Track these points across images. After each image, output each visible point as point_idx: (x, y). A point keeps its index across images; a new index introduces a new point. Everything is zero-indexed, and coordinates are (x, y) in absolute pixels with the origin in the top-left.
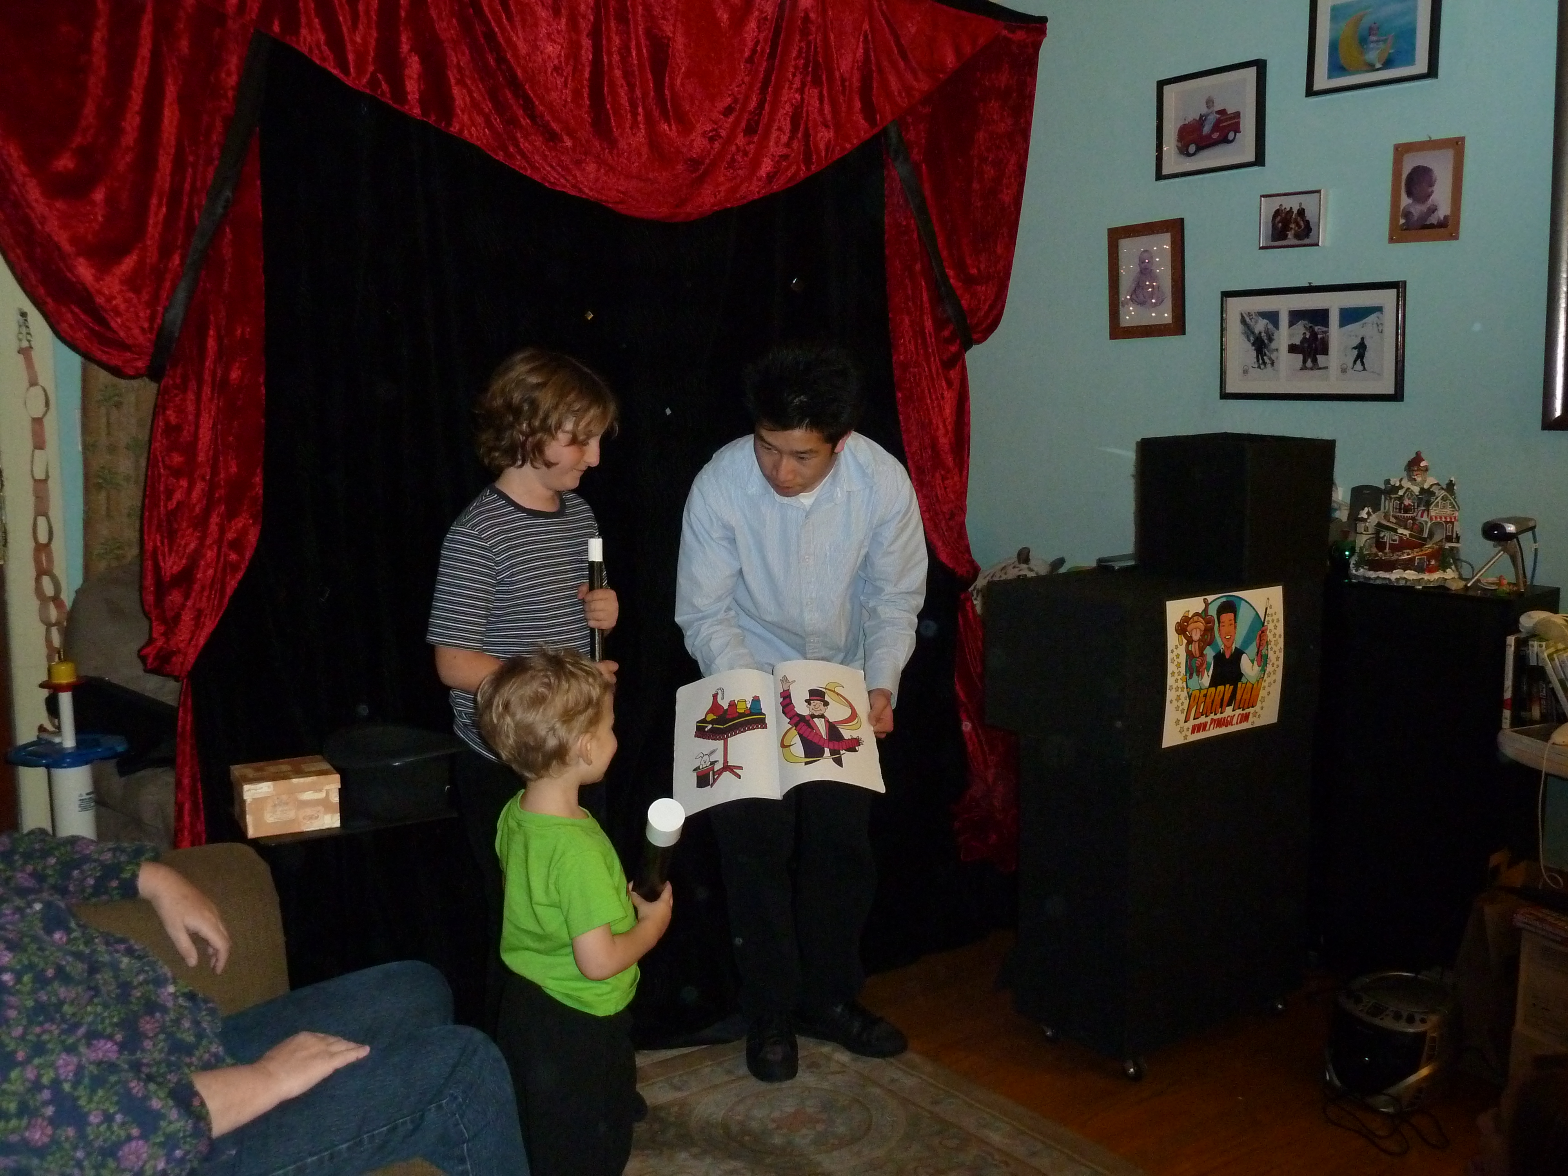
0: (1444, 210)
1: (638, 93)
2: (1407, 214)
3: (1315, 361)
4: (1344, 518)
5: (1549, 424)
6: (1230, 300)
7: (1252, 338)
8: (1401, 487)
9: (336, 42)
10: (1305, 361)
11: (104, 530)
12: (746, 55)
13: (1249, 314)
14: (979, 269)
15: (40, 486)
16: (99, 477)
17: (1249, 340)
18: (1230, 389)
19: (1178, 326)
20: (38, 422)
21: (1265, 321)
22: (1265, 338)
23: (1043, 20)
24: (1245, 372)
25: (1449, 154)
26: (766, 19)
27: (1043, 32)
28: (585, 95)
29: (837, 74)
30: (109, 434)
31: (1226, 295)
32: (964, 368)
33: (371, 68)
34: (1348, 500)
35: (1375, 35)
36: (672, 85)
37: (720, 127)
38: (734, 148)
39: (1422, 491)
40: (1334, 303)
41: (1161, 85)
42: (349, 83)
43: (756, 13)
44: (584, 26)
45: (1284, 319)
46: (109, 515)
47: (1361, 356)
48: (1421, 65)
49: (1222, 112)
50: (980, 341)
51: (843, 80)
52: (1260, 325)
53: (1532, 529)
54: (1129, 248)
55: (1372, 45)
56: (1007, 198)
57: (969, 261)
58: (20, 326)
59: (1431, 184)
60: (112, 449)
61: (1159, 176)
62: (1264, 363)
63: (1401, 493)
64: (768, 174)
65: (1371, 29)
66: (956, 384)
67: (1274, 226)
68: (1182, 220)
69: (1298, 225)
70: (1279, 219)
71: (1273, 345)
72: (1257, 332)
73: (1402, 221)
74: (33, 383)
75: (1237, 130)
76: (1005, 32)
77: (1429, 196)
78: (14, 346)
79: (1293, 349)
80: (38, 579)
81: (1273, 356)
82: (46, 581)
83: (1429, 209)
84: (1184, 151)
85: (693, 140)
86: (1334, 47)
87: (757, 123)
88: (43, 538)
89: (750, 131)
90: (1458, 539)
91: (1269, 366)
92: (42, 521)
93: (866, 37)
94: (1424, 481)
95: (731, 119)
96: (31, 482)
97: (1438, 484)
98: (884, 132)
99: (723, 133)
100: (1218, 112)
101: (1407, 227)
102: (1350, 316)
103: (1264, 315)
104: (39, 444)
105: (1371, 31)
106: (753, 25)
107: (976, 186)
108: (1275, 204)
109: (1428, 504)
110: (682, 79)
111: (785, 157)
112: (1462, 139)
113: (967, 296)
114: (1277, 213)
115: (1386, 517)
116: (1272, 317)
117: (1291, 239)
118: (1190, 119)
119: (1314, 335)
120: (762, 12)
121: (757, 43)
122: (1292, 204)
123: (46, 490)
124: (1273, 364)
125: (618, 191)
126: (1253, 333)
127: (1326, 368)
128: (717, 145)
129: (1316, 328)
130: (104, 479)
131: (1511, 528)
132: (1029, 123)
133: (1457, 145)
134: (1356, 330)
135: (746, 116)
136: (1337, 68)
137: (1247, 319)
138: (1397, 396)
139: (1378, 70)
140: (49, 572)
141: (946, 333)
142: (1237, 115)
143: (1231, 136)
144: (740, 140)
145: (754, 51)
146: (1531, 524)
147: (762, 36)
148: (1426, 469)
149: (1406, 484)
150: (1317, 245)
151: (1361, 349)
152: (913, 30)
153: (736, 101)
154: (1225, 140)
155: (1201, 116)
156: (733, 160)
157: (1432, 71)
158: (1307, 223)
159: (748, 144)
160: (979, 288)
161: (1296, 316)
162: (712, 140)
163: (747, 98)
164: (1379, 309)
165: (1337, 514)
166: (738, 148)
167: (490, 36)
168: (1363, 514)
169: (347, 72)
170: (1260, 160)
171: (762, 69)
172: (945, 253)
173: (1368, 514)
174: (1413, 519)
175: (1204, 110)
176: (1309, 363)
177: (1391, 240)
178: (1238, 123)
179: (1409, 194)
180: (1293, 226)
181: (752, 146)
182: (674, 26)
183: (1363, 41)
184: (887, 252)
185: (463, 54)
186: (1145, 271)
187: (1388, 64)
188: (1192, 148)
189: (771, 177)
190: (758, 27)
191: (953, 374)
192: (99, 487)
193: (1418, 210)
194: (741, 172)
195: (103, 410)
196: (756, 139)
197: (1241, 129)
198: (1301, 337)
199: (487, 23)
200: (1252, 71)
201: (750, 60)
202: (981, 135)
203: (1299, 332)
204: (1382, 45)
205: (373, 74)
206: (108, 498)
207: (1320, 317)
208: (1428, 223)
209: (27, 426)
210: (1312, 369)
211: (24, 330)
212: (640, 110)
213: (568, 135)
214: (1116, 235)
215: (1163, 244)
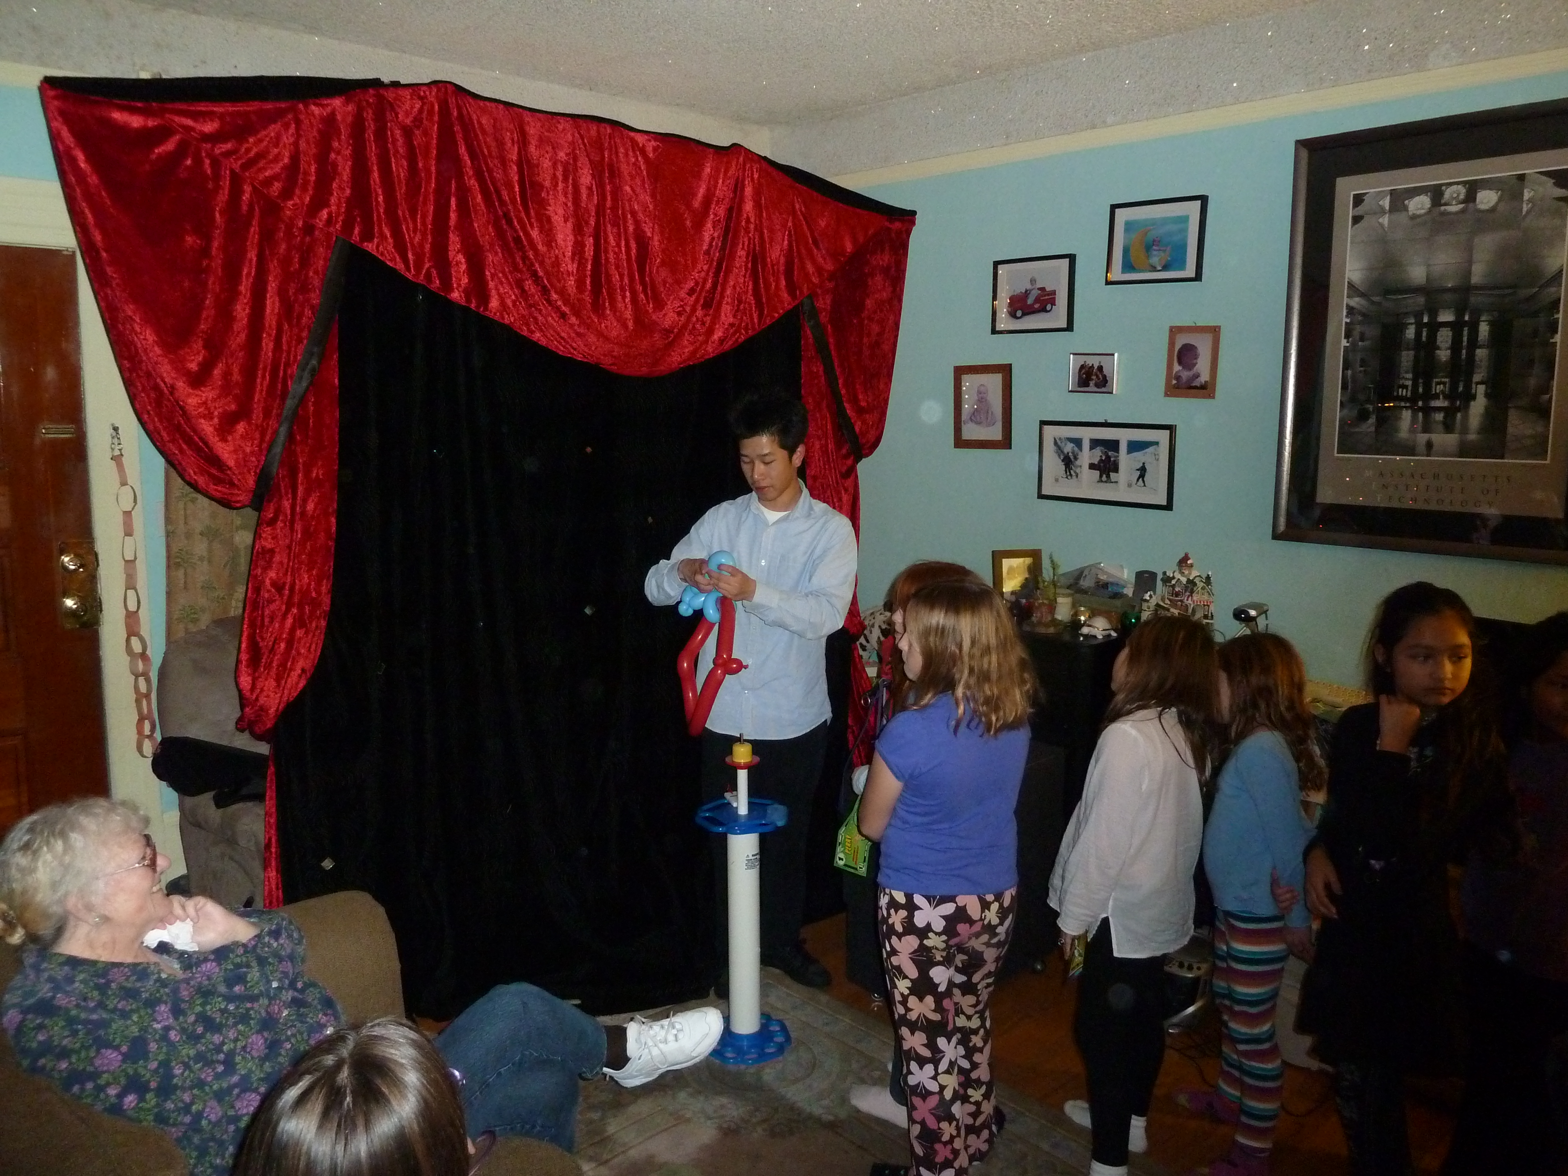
0: (1205, 377)
1: (626, 280)
2: (1178, 378)
3: (1108, 476)
4: (1131, 595)
5: (1276, 536)
6: (1048, 430)
7: (1062, 457)
8: (1174, 578)
9: (401, 247)
10: (1101, 476)
11: (182, 600)
12: (705, 247)
13: (1060, 439)
14: (867, 401)
15: (130, 564)
16: (177, 557)
17: (1059, 456)
18: (1044, 492)
19: (1006, 443)
20: (128, 514)
21: (1072, 445)
22: (1072, 457)
23: (913, 213)
24: (1057, 480)
25: (1208, 338)
26: (719, 221)
27: (913, 223)
28: (588, 282)
29: (769, 260)
30: (186, 523)
31: (1043, 423)
32: (857, 477)
33: (427, 265)
34: (1134, 581)
35: (1158, 245)
36: (651, 272)
37: (686, 304)
38: (694, 319)
39: (1189, 581)
40: (1124, 436)
41: (996, 264)
42: (410, 277)
43: (712, 216)
44: (589, 230)
45: (1086, 445)
46: (185, 588)
47: (1142, 476)
48: (1190, 272)
49: (1042, 289)
50: (868, 455)
51: (773, 265)
52: (1069, 448)
53: (1265, 612)
54: (969, 382)
55: (1155, 253)
56: (886, 347)
57: (861, 397)
58: (113, 438)
59: (1196, 359)
60: (189, 535)
61: (994, 331)
62: (1071, 475)
63: (1173, 582)
64: (720, 338)
65: (1154, 241)
66: (851, 490)
67: (1080, 377)
68: (1010, 366)
69: (1097, 376)
70: (1083, 371)
71: (1078, 463)
72: (1066, 452)
73: (1174, 382)
74: (124, 483)
75: (1053, 302)
76: (887, 224)
77: (1195, 365)
78: (109, 455)
79: (1092, 466)
80: (128, 640)
81: (1078, 471)
82: (134, 641)
83: (1194, 375)
84: (1013, 315)
85: (665, 315)
86: (1126, 251)
87: (713, 299)
88: (132, 607)
89: (707, 305)
90: (1212, 616)
91: (1074, 477)
92: (131, 593)
93: (790, 232)
94: (1190, 574)
95: (694, 297)
96: (123, 563)
97: (1199, 576)
98: (801, 304)
99: (688, 309)
100: (1040, 289)
101: (1177, 387)
102: (1135, 447)
103: (1071, 440)
104: (129, 532)
105: (1155, 242)
106: (709, 225)
107: (865, 340)
108: (1082, 360)
109: (1192, 592)
110: (658, 267)
111: (732, 325)
112: (1219, 327)
113: (859, 423)
114: (1082, 367)
115: (1163, 600)
116: (1078, 442)
117: (1092, 387)
118: (1018, 291)
119: (1108, 457)
120: (716, 215)
121: (713, 239)
122: (1094, 361)
123: (134, 568)
124: (1077, 476)
125: (613, 356)
126: (1062, 452)
127: (1116, 482)
128: (682, 319)
129: (1110, 453)
130: (183, 559)
131: (1253, 613)
132: (902, 290)
133: (1215, 331)
134: (1140, 457)
135: (703, 294)
136: (1128, 266)
137: (1059, 442)
138: (1169, 507)
139: (1159, 271)
140: (137, 634)
141: (844, 451)
142: (1054, 293)
143: (1049, 307)
144: (699, 313)
145: (710, 245)
146: (1265, 608)
147: (716, 235)
148: (1192, 566)
149: (1178, 576)
150: (1112, 393)
151: (1143, 471)
152: (823, 224)
153: (697, 283)
154: (1043, 310)
155: (1026, 291)
156: (694, 328)
157: (1198, 277)
158: (1105, 377)
159: (705, 316)
160: (867, 416)
161: (1095, 443)
162: (679, 314)
163: (704, 283)
164: (1157, 443)
165: (1125, 591)
166: (698, 319)
167: (517, 240)
168: (1147, 597)
169: (408, 269)
170: (1070, 327)
171: (715, 259)
172: (843, 392)
173: (1151, 596)
174: (1182, 601)
175: (1029, 287)
176: (1104, 478)
177: (1166, 395)
178: (1054, 298)
179: (1180, 362)
180: (1094, 377)
181: (708, 318)
182: (653, 228)
183: (1148, 248)
184: (803, 392)
185: (496, 253)
186: (982, 399)
187: (1165, 268)
188: (1019, 313)
189: (722, 341)
190: (714, 227)
191: (849, 482)
192: (178, 565)
193: (1185, 375)
194: (700, 338)
195: (181, 505)
196: (711, 312)
197: (1057, 303)
198: (1099, 458)
199: (516, 231)
200: (1066, 261)
201: (707, 253)
202: (869, 303)
203: (1097, 455)
204: (1162, 254)
205: (428, 270)
206: (186, 574)
207: (1113, 445)
208: (1194, 385)
209: (120, 518)
210: (1106, 482)
211: (116, 441)
212: (628, 294)
213: (574, 315)
214: (960, 372)
215: (994, 381)
